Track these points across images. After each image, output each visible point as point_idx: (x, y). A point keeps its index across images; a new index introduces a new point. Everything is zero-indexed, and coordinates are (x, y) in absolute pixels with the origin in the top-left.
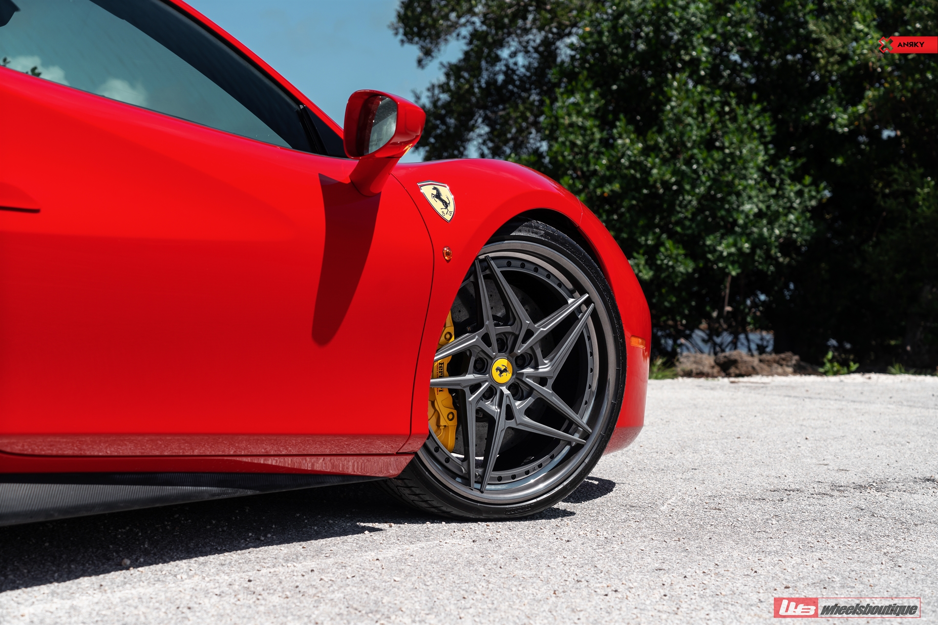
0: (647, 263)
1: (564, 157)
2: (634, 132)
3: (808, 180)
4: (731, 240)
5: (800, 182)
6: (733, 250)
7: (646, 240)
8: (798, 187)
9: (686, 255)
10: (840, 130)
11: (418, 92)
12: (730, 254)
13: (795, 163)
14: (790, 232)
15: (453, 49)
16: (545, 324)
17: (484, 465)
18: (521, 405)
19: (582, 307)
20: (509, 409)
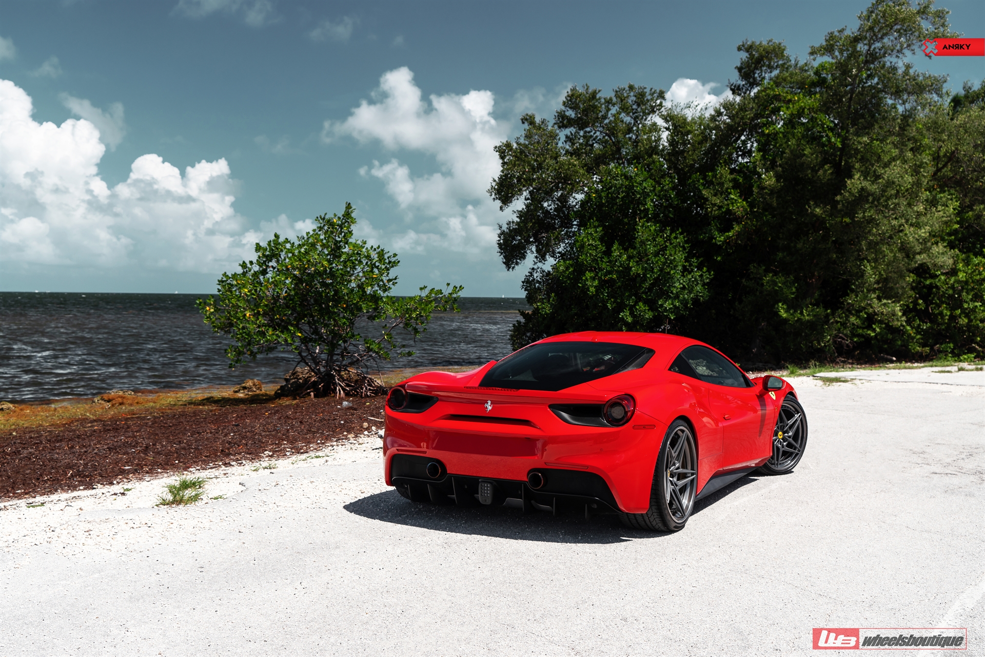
0: (630, 314)
1: (587, 261)
2: (622, 249)
3: (705, 269)
4: (670, 301)
5: (701, 271)
6: (672, 306)
7: (629, 303)
8: (700, 273)
9: (648, 310)
10: (719, 243)
11: (501, 224)
12: (670, 309)
13: (698, 260)
14: (697, 296)
15: (519, 203)
16: (790, 422)
17: (777, 460)
18: (785, 444)
19: (799, 416)
20: (783, 445)
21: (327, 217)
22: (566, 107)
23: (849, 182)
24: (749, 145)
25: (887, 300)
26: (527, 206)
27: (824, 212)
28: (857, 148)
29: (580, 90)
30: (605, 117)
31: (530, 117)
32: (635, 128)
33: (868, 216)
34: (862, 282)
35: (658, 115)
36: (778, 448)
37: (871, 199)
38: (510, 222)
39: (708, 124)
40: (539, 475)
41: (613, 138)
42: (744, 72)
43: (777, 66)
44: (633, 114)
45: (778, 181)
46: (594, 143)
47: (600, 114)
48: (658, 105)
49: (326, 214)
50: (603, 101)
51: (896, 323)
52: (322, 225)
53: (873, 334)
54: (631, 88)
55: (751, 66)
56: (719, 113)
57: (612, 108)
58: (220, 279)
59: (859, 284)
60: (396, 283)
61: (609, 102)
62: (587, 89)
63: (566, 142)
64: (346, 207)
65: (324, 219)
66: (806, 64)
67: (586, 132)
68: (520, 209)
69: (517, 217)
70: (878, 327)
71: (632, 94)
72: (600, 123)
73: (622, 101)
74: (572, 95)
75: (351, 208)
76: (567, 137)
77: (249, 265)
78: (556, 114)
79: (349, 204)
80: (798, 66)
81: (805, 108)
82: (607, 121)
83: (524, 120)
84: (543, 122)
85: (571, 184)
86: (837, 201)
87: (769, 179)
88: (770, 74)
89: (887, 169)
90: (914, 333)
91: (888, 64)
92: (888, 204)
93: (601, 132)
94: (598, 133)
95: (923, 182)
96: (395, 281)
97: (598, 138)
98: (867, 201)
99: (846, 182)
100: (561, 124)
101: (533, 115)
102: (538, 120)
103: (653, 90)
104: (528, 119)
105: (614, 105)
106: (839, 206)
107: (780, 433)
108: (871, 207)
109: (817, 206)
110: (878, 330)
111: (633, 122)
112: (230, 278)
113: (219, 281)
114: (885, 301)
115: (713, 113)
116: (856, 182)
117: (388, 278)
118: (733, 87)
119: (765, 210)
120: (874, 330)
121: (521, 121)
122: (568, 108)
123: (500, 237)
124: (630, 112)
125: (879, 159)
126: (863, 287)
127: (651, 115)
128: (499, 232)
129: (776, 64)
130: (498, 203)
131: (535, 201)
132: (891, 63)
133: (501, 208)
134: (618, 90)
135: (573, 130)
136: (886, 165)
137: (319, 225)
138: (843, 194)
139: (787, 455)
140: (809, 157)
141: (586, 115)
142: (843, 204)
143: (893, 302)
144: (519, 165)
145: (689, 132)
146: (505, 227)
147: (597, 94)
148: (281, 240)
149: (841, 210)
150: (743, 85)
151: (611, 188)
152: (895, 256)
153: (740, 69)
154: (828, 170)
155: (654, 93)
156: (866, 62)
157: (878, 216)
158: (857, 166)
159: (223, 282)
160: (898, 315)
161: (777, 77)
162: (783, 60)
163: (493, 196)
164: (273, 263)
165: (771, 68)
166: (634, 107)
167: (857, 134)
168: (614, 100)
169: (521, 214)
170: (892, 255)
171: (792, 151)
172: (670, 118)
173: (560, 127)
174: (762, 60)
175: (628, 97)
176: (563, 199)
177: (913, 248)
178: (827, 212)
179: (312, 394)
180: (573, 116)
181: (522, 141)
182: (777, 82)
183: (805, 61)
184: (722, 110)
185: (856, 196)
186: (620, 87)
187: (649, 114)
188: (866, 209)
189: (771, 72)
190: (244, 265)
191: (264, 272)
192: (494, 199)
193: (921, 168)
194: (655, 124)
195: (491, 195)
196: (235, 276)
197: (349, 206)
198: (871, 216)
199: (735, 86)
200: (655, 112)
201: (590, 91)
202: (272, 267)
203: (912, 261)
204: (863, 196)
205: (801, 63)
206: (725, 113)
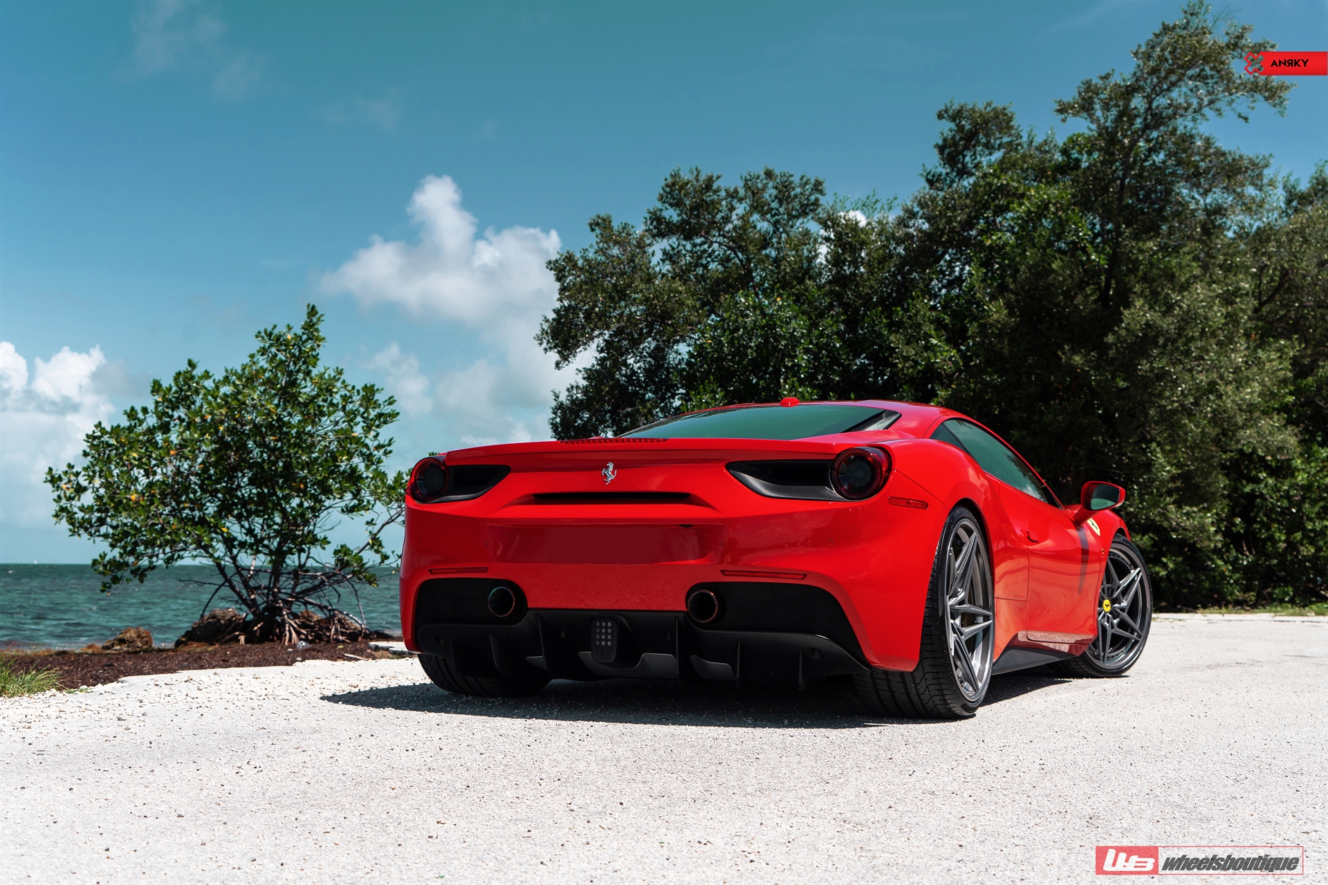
11: (557, 392)
15: (588, 356)
16: (1124, 583)
17: (1104, 651)
18: (1115, 621)
19: (1138, 574)
20: (1112, 624)
21: (276, 332)
22: (664, 202)
23: (1126, 312)
24: (957, 269)
25: (1191, 506)
26: (602, 361)
27: (1086, 361)
28: (1137, 258)
29: (686, 176)
30: (727, 220)
31: (604, 220)
32: (774, 240)
33: (1158, 368)
34: (1149, 478)
35: (812, 218)
36: (1104, 629)
37: (1161, 341)
38: (572, 387)
39: (893, 234)
40: (710, 596)
41: (740, 254)
42: (949, 153)
43: (1000, 146)
44: (772, 216)
45: (1011, 314)
46: (708, 262)
47: (719, 216)
48: (813, 204)
49: (275, 327)
50: (723, 194)
51: (1206, 543)
52: (267, 345)
53: (1163, 573)
54: (769, 174)
55: (958, 145)
56: (912, 215)
57: (738, 204)
58: (90, 433)
59: (1144, 482)
60: (391, 452)
61: (733, 195)
62: (697, 175)
63: (663, 261)
64: (308, 313)
65: (271, 334)
66: (1045, 141)
67: (694, 245)
68: (589, 366)
69: (584, 378)
70: (1170, 560)
71: (771, 184)
72: (719, 230)
73: (754, 195)
74: (674, 184)
75: (316, 313)
76: (665, 252)
77: (141, 416)
78: (648, 216)
79: (313, 307)
80: (1034, 144)
81: (1050, 202)
82: (729, 227)
83: (593, 226)
84: (624, 228)
85: (672, 325)
86: (1107, 343)
87: (997, 311)
88: (988, 158)
89: (1185, 293)
90: (1230, 571)
91: (1180, 130)
92: (1189, 349)
93: (720, 244)
94: (715, 246)
95: (1242, 318)
96: (389, 449)
97: (717, 253)
98: (1156, 345)
99: (1122, 314)
100: (655, 231)
101: (608, 217)
102: (616, 225)
103: (805, 179)
104: (601, 225)
105: (741, 200)
106: (1112, 353)
107: (1107, 602)
108: (1161, 353)
109: (1074, 351)
110: (1171, 566)
111: (771, 229)
112: (107, 433)
113: (88, 436)
114: (1187, 508)
115: (901, 213)
116: (1138, 314)
117: (376, 443)
118: (930, 177)
119: (989, 363)
120: (1165, 566)
121: (589, 228)
122: (666, 205)
123: (555, 413)
124: (766, 213)
125: (1171, 277)
126: (1150, 487)
127: (801, 220)
128: (554, 404)
129: (998, 142)
130: (554, 356)
131: (613, 353)
132: (1185, 127)
133: (558, 365)
134: (748, 177)
135: (673, 240)
136: (1184, 287)
137: (262, 345)
138: (1116, 332)
139: (1119, 642)
140: (1060, 275)
141: (697, 216)
142: (1117, 349)
143: (1200, 511)
144: (588, 291)
145: (863, 244)
146: (563, 398)
147: (713, 182)
148: (198, 372)
149: (1113, 359)
150: (947, 174)
151: (737, 330)
152: (1203, 432)
153: (941, 149)
154: (1092, 294)
155: (806, 183)
156: (1147, 127)
157: (1174, 368)
158: (1137, 288)
159: (95, 438)
160: (1209, 530)
161: (1002, 161)
162: (1010, 135)
163: (544, 345)
164: (181, 412)
165: (989, 147)
166: (775, 205)
167: (1136, 237)
168: (742, 192)
169: (590, 374)
170: (1199, 430)
171: (1030, 268)
172: (832, 222)
173: (654, 236)
174: (977, 133)
175: (764, 189)
176: (659, 355)
177: (1232, 418)
178: (1091, 361)
179: (242, 638)
180: (676, 219)
181: (591, 255)
182: (1003, 166)
183: (1045, 138)
184: (916, 209)
185: (1137, 336)
186: (752, 174)
187: (797, 217)
188: (1155, 357)
189: (990, 154)
190: (131, 414)
191: (165, 428)
192: (545, 349)
193: (1236, 297)
194: (807, 233)
195: (541, 344)
196: (116, 431)
197: (312, 311)
198: (1163, 368)
199: (933, 176)
200: (808, 214)
201: (703, 177)
202: (179, 418)
203: (1231, 440)
204: (1148, 338)
205: (1038, 140)
206: (920, 214)
